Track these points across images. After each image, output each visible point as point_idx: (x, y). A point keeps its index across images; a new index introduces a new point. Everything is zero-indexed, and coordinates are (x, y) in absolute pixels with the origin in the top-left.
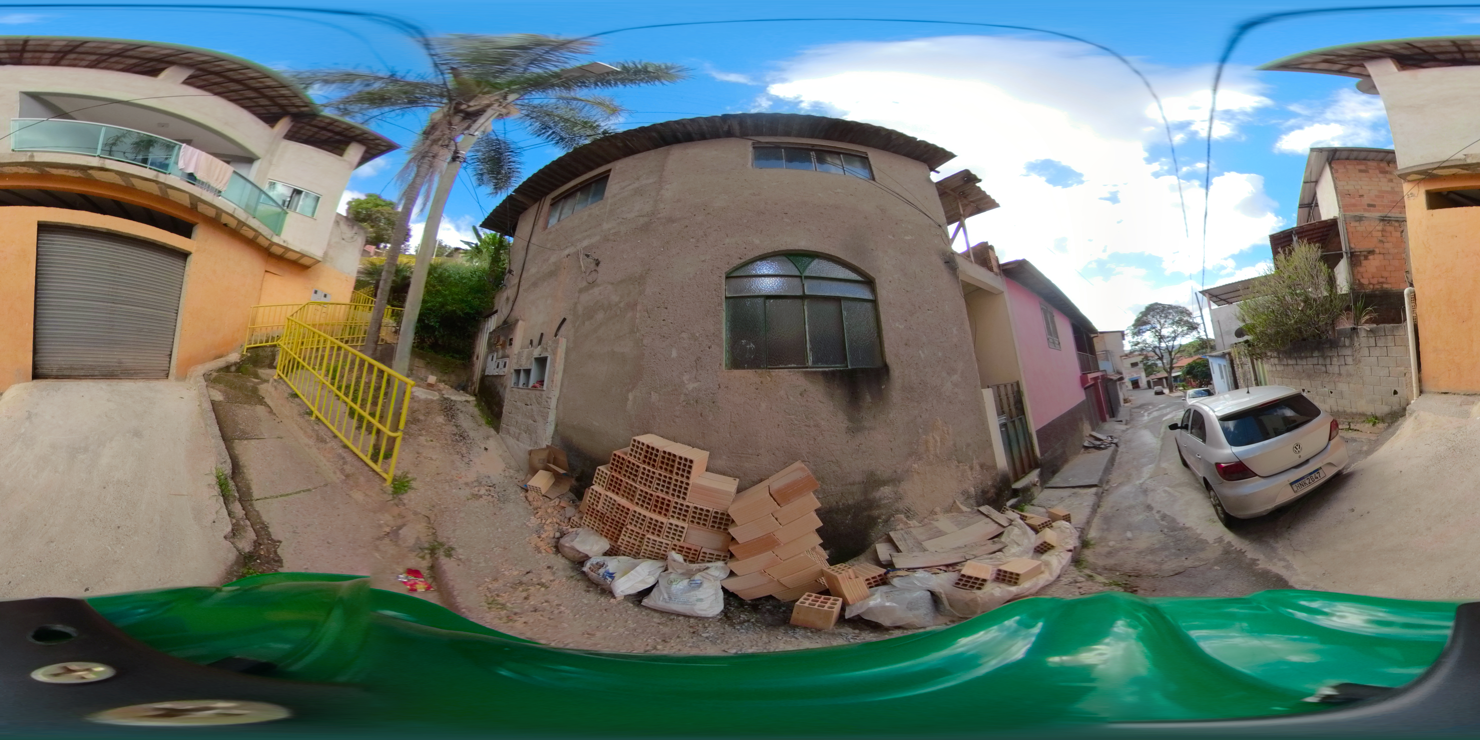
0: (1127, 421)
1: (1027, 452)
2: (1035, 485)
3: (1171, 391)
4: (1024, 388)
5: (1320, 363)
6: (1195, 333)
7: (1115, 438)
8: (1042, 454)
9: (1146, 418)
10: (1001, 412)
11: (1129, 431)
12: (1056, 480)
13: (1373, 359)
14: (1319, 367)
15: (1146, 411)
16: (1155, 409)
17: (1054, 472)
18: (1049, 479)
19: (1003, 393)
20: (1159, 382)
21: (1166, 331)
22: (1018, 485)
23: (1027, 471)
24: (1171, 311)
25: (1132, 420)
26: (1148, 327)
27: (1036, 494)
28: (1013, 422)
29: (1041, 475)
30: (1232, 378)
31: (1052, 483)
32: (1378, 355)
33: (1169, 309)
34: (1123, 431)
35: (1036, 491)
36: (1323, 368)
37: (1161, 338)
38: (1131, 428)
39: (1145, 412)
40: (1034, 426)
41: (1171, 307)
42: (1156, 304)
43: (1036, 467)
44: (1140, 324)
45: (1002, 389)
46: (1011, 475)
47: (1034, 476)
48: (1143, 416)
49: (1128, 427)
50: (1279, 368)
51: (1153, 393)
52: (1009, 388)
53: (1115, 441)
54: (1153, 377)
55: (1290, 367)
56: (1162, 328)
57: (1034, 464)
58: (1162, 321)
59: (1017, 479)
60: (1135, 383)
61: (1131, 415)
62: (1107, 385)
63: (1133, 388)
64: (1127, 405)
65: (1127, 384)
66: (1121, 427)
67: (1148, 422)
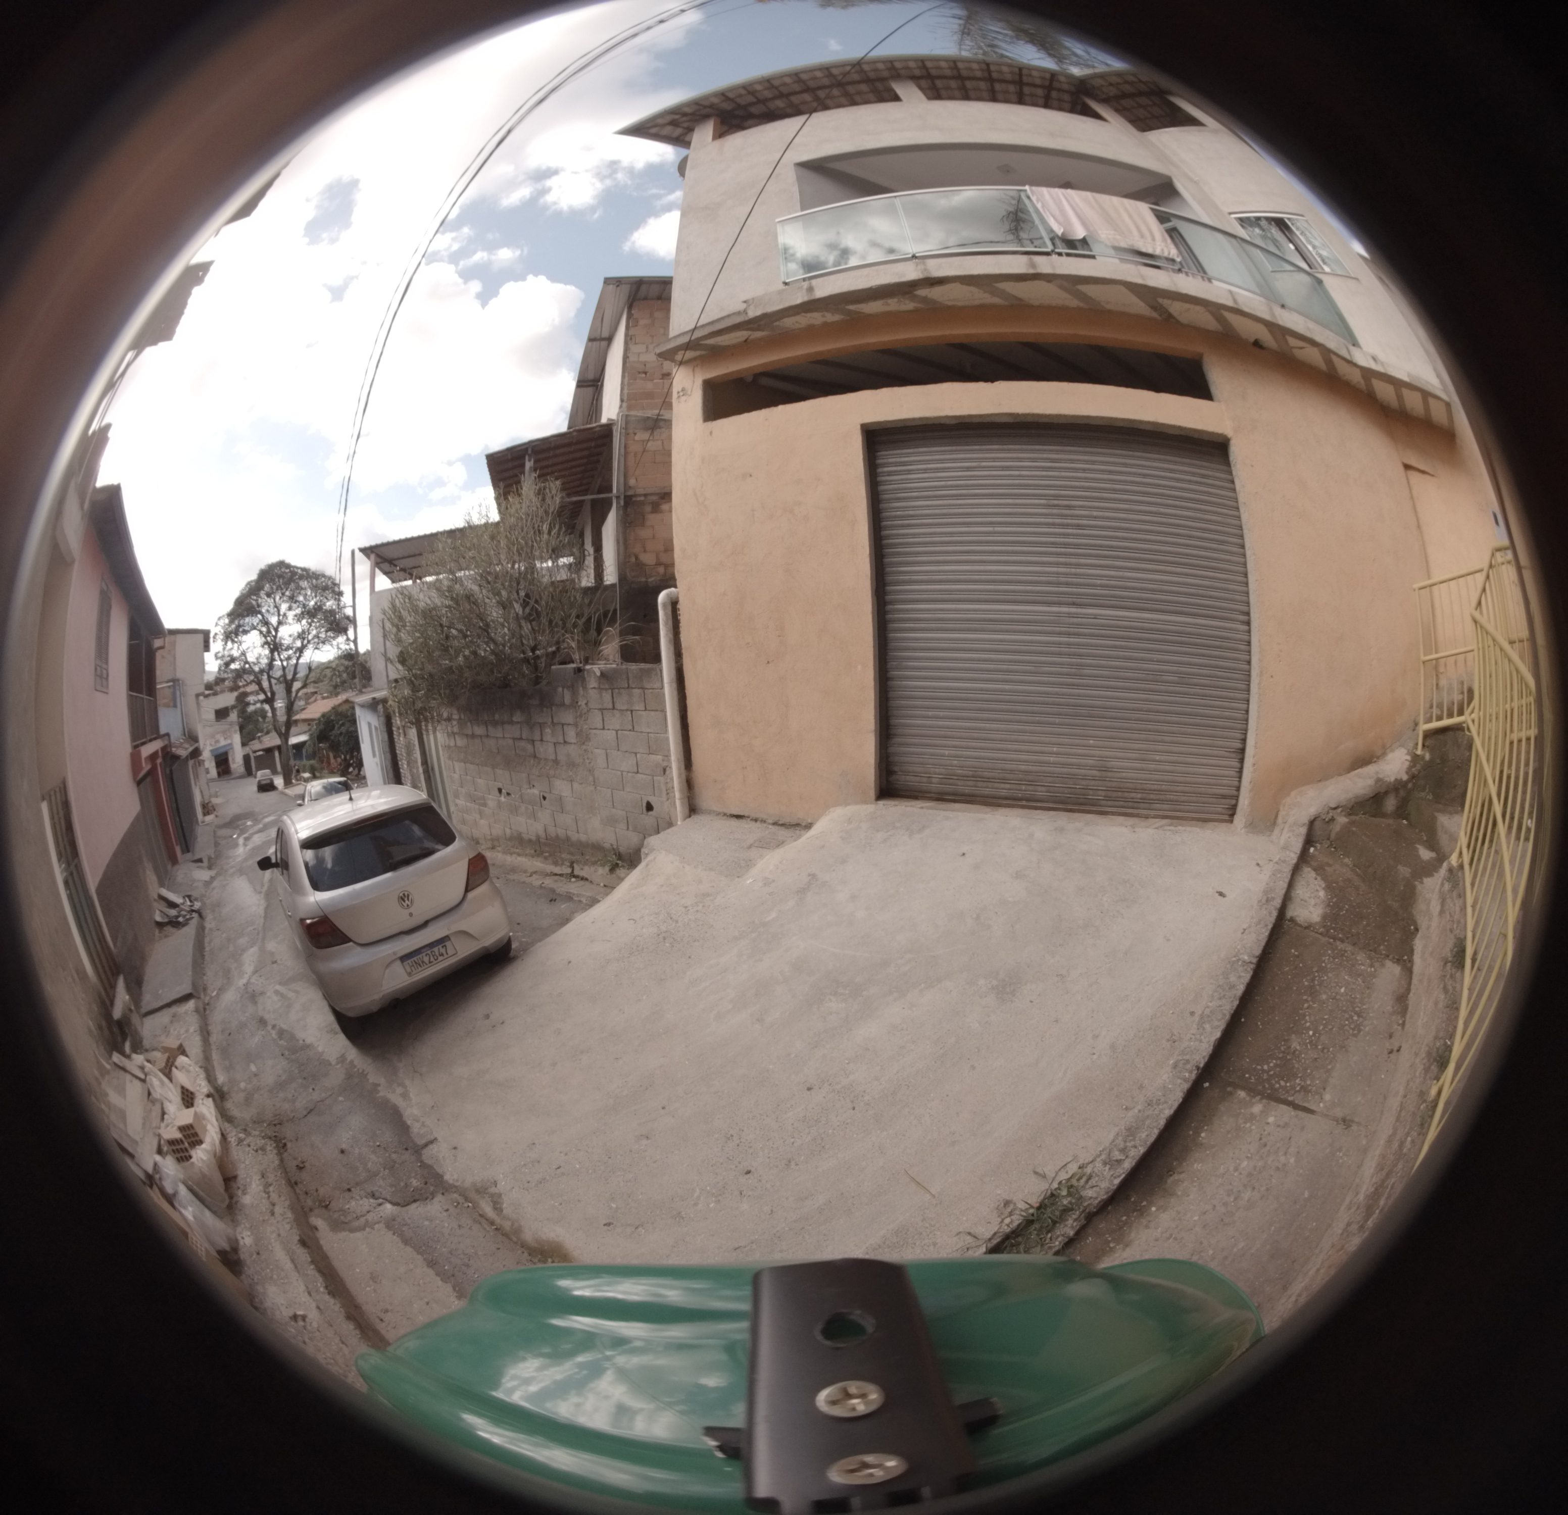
0: (210, 858)
3: (288, 783)
5: (524, 736)
7: (196, 899)
9: (241, 851)
11: (215, 884)
13: (609, 735)
14: (522, 744)
15: (242, 832)
16: (257, 828)
20: (266, 758)
25: (219, 855)
32: (618, 727)
34: (207, 884)
36: (529, 748)
38: (218, 874)
39: (239, 836)
48: (236, 845)
49: (212, 873)
50: (461, 742)
51: (255, 788)
53: (197, 905)
54: (256, 745)
55: (477, 741)
60: (222, 761)
61: (217, 844)
62: (171, 771)
63: (219, 774)
64: (209, 818)
65: (207, 765)
66: (202, 875)
67: (246, 860)
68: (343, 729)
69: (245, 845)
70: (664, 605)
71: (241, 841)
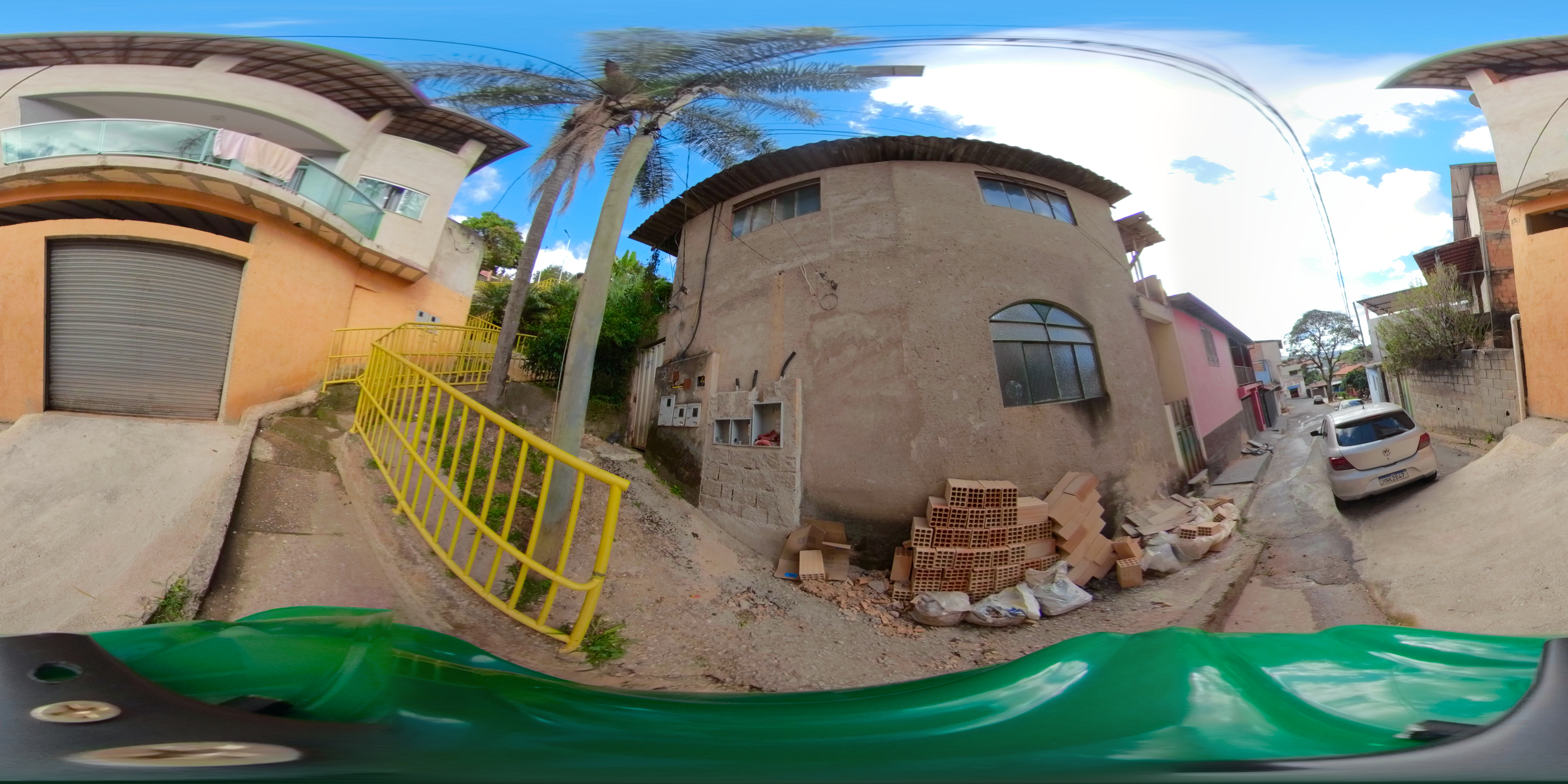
0: (1283, 430)
1: (1197, 455)
2: (1205, 482)
3: (1330, 401)
4: (1192, 403)
6: (1355, 340)
7: (1271, 445)
8: (1208, 458)
9: (1302, 428)
10: (1177, 424)
11: (1284, 440)
12: (1221, 479)
15: (1303, 420)
16: (1311, 419)
17: (1218, 473)
18: (1215, 478)
19: (1177, 408)
20: (1319, 391)
21: (1327, 338)
22: (1192, 481)
23: (1198, 470)
24: (1331, 318)
25: (1288, 429)
26: (1307, 335)
27: (1206, 489)
28: (1185, 431)
29: (1209, 474)
30: (1383, 390)
31: (1217, 481)
33: (1328, 316)
34: (1279, 440)
35: (1205, 487)
37: (1320, 345)
38: (1287, 436)
39: (1301, 422)
40: (1201, 435)
41: (1331, 314)
42: (1315, 311)
43: (1205, 467)
44: (1299, 331)
45: (1176, 404)
46: (1187, 473)
47: (1203, 475)
48: (1300, 425)
49: (1283, 436)
51: (1313, 402)
52: (1181, 404)
53: (1270, 447)
54: (1313, 385)
56: (1321, 335)
57: (1203, 465)
58: (1322, 329)
59: (1191, 478)
60: (1295, 393)
61: (1288, 425)
62: (1264, 396)
63: (1292, 397)
64: (1284, 414)
65: (1285, 393)
66: (1279, 436)
67: (1304, 431)
68: (1360, 378)
69: (1304, 425)
70: (1514, 322)
71: (1303, 424)
